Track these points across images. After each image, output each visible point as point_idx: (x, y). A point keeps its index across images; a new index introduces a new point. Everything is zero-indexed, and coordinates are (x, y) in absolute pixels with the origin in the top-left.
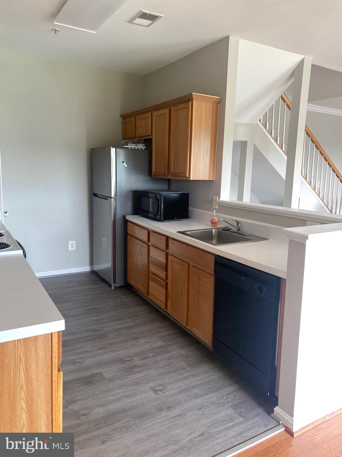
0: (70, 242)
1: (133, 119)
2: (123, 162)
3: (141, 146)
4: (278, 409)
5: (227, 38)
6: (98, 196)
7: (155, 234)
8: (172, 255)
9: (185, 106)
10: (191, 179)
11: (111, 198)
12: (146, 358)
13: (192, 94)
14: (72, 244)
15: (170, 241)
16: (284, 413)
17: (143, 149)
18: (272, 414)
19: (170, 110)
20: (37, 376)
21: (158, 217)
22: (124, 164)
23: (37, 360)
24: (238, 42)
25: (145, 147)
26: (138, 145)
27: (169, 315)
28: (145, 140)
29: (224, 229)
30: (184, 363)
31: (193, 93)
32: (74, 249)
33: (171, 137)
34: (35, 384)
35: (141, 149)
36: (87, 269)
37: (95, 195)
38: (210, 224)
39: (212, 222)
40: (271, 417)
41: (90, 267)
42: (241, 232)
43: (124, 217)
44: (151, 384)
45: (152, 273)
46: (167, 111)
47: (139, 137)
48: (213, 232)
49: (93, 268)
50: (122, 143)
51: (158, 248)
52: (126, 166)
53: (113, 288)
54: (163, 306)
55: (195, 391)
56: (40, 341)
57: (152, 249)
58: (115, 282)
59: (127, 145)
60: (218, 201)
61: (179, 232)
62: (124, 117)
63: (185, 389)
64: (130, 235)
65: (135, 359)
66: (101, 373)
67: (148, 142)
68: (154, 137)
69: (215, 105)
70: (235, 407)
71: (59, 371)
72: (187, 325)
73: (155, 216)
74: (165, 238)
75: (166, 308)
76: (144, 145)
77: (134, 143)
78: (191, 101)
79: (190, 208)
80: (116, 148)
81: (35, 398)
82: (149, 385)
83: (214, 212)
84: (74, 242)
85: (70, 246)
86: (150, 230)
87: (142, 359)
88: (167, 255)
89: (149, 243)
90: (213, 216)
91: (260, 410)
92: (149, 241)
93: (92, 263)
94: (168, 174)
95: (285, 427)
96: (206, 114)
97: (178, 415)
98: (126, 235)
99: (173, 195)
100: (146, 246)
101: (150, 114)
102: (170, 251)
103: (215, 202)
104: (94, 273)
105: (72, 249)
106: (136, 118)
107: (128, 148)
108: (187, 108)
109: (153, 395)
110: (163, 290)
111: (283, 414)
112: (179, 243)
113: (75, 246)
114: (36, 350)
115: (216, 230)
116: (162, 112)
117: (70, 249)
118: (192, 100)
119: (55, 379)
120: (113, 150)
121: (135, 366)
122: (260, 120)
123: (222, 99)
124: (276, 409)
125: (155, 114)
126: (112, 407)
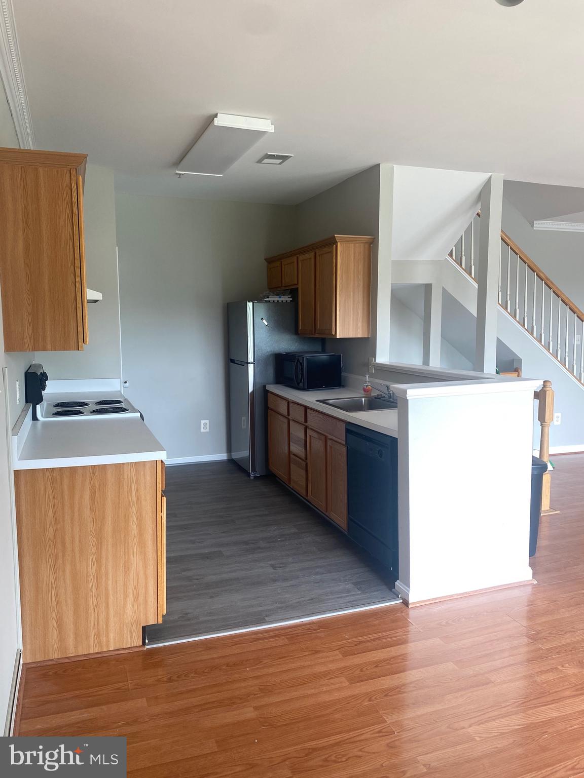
0: (203, 422)
1: (278, 264)
2: (262, 319)
3: (286, 298)
4: (399, 584)
5: (378, 166)
6: (236, 362)
7: (294, 405)
8: (311, 429)
9: (330, 250)
10: (338, 337)
11: (248, 363)
12: (273, 542)
13: (335, 237)
14: (205, 424)
15: (308, 411)
16: (403, 585)
17: (289, 301)
18: (393, 590)
19: (315, 253)
20: (145, 497)
21: (301, 384)
22: (264, 321)
23: (145, 482)
24: (392, 170)
25: (291, 299)
26: (282, 297)
27: (310, 503)
28: (291, 289)
29: (376, 397)
30: (314, 548)
31: (335, 235)
32: (208, 430)
33: (317, 287)
34: (143, 503)
35: (287, 301)
36: (223, 456)
37: (233, 361)
38: (363, 392)
39: (364, 390)
40: (393, 592)
41: (228, 455)
42: (393, 399)
43: (264, 386)
44: (272, 562)
45: (294, 455)
46: (312, 255)
47: (285, 287)
48: (362, 401)
49: (231, 455)
50: (261, 295)
51: (297, 422)
52: (266, 324)
53: (252, 478)
54: (303, 493)
55: (317, 570)
56: (148, 466)
57: (291, 423)
58: (254, 470)
59: (268, 298)
60: (374, 363)
61: (317, 401)
62: (270, 261)
63: (308, 568)
64: (272, 410)
65: (261, 542)
66: (220, 551)
67: (294, 292)
68: (300, 286)
69: (367, 246)
70: (356, 584)
71: (162, 496)
72: (326, 512)
73: (298, 384)
74: (303, 408)
75: (307, 495)
76: (290, 296)
77: (277, 295)
78: (334, 244)
79: (342, 374)
80: (253, 302)
81: (144, 515)
82: (269, 562)
83: (367, 377)
84: (207, 421)
85: (202, 426)
86: (290, 400)
87: (268, 542)
88: (306, 428)
89: (289, 417)
90: (366, 382)
91: (384, 587)
92: (289, 415)
93: (229, 450)
94: (315, 332)
95: (403, 599)
96: (354, 258)
97: (293, 586)
98: (266, 408)
99: (323, 357)
100: (286, 421)
101: (295, 258)
102: (309, 424)
103: (371, 365)
104: (231, 461)
105: (204, 431)
106: (281, 262)
107: (269, 301)
108: (331, 252)
109: (272, 570)
110: (303, 473)
111: (403, 587)
112: (317, 413)
113: (208, 426)
114: (144, 475)
115: (366, 399)
116: (307, 256)
117: (202, 430)
118: (336, 243)
119: (159, 500)
120: (250, 305)
121: (259, 548)
122: (451, 255)
123: (374, 238)
124: (397, 583)
125: (301, 258)
126: (225, 576)
